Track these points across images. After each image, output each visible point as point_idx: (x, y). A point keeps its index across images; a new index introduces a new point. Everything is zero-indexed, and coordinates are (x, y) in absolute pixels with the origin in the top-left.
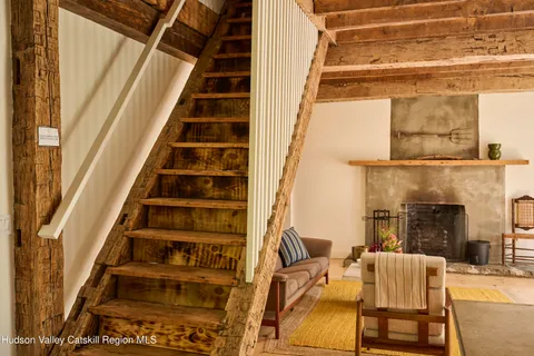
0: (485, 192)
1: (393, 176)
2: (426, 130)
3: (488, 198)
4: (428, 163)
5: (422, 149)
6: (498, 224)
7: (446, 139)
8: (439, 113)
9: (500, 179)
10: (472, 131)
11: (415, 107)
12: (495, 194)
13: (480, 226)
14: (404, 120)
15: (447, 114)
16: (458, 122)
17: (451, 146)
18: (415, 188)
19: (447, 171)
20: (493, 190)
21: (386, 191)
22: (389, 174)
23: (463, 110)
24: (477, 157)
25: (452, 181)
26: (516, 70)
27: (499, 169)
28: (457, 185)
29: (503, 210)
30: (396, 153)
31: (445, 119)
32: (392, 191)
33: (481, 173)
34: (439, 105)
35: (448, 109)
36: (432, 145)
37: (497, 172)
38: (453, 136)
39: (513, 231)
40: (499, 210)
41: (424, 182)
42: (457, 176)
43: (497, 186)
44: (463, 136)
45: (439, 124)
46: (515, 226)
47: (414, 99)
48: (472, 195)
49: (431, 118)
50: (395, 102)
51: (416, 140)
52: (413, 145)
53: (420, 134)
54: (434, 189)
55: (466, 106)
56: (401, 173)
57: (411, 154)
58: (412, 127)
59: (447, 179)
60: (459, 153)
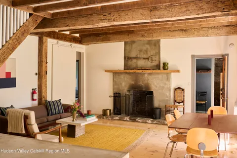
0: (162, 85)
1: (124, 77)
2: (139, 56)
3: (163, 88)
4: (137, 71)
5: (137, 65)
6: (167, 100)
7: (147, 60)
8: (144, 48)
9: (168, 79)
10: (157, 57)
11: (134, 46)
12: (166, 86)
13: (160, 101)
14: (130, 52)
15: (147, 49)
16: (152, 53)
17: (149, 64)
18: (133, 83)
19: (146, 75)
20: (165, 84)
21: (121, 84)
22: (122, 76)
23: (154, 47)
24: (159, 69)
25: (148, 80)
26: (169, 28)
27: (168, 75)
28: (150, 82)
29: (170, 94)
30: (127, 67)
31: (146, 51)
32: (123, 84)
33: (160, 76)
34: (144, 44)
35: (148, 46)
36: (141, 63)
37: (167, 76)
38: (150, 59)
39: (174, 104)
40: (168, 94)
41: (136, 80)
42: (150, 77)
43: (167, 83)
44: (154, 59)
45: (144, 53)
46: (175, 101)
47: (134, 42)
48: (156, 87)
49: (141, 51)
50: (126, 43)
51: (135, 61)
52: (133, 63)
53: (136, 58)
54: (141, 83)
55: (155, 45)
56: (127, 76)
57: (132, 67)
58: (133, 55)
59: (146, 79)
60: (152, 67)
